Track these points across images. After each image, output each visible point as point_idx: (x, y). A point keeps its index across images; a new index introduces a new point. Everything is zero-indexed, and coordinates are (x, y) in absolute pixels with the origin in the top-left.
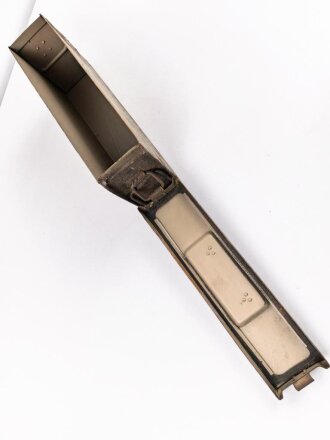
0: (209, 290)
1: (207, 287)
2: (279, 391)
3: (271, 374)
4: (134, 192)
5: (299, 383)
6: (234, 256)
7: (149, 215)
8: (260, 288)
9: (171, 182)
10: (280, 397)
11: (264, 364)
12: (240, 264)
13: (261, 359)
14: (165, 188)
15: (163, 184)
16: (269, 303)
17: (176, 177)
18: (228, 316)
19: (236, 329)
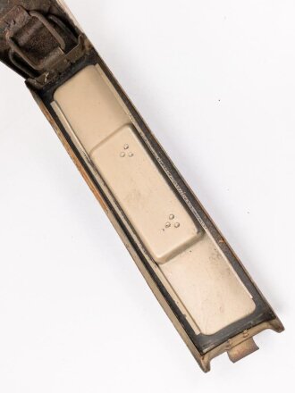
0: (121, 209)
1: (117, 203)
2: (206, 357)
3: (197, 332)
4: (14, 49)
5: (235, 352)
6: (160, 161)
7: (44, 95)
8: (193, 209)
9: (75, 44)
10: (206, 369)
11: (188, 318)
12: (167, 172)
13: (184, 312)
14: (66, 51)
15: (63, 44)
16: (203, 231)
17: (84, 37)
18: (144, 246)
19: (152, 265)
